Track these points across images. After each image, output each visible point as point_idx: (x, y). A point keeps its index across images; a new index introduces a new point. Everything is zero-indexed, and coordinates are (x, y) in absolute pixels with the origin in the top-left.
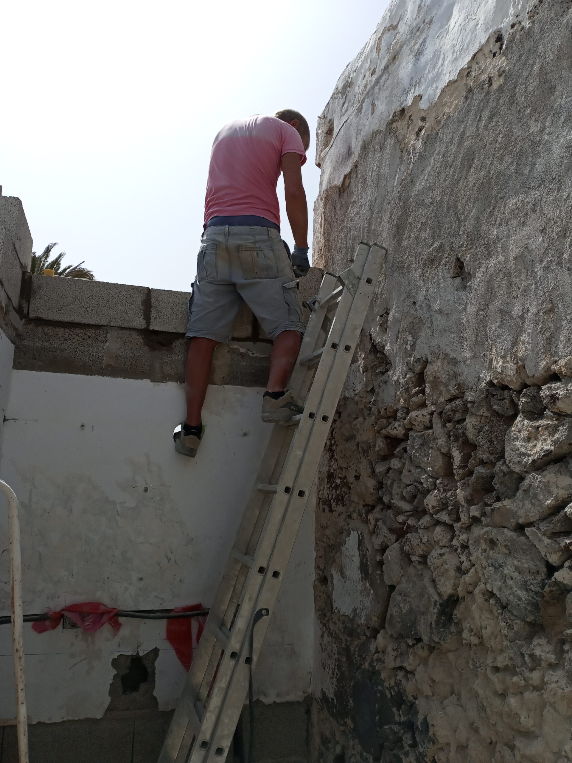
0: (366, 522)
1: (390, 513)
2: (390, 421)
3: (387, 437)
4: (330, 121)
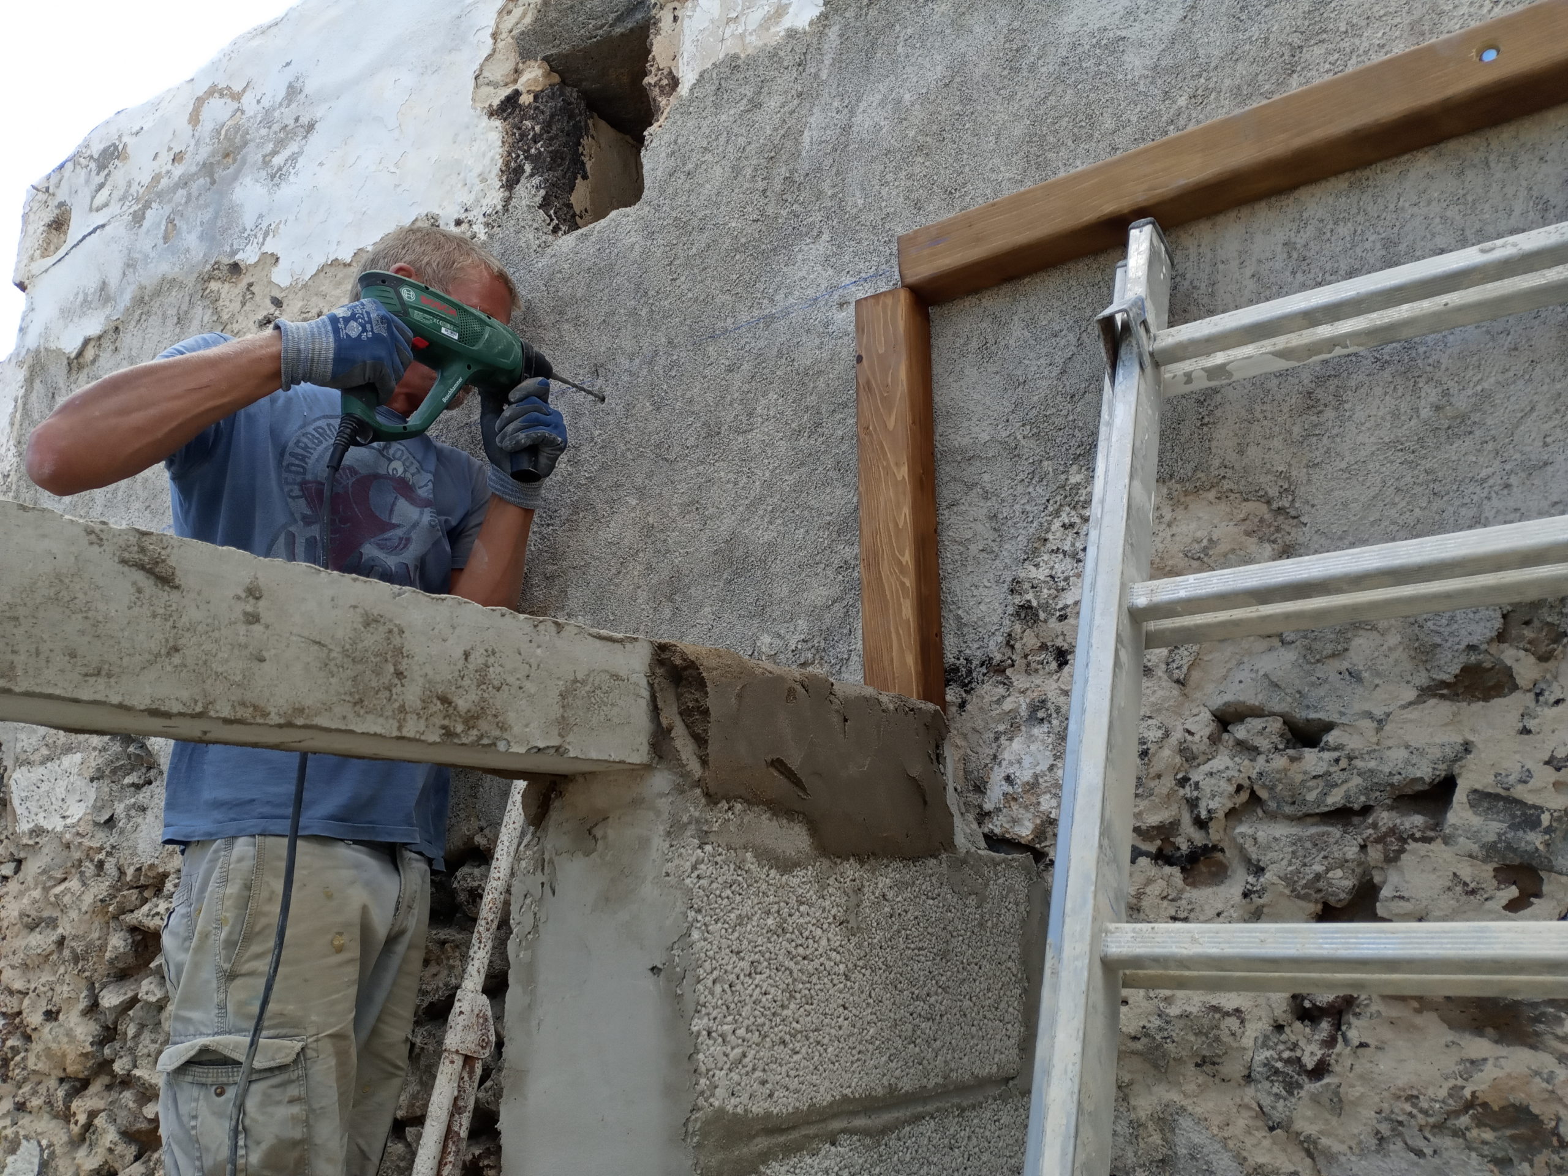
0: (67, 1116)
1: (128, 1097)
2: (146, 894)
3: (134, 929)
4: (61, 205)
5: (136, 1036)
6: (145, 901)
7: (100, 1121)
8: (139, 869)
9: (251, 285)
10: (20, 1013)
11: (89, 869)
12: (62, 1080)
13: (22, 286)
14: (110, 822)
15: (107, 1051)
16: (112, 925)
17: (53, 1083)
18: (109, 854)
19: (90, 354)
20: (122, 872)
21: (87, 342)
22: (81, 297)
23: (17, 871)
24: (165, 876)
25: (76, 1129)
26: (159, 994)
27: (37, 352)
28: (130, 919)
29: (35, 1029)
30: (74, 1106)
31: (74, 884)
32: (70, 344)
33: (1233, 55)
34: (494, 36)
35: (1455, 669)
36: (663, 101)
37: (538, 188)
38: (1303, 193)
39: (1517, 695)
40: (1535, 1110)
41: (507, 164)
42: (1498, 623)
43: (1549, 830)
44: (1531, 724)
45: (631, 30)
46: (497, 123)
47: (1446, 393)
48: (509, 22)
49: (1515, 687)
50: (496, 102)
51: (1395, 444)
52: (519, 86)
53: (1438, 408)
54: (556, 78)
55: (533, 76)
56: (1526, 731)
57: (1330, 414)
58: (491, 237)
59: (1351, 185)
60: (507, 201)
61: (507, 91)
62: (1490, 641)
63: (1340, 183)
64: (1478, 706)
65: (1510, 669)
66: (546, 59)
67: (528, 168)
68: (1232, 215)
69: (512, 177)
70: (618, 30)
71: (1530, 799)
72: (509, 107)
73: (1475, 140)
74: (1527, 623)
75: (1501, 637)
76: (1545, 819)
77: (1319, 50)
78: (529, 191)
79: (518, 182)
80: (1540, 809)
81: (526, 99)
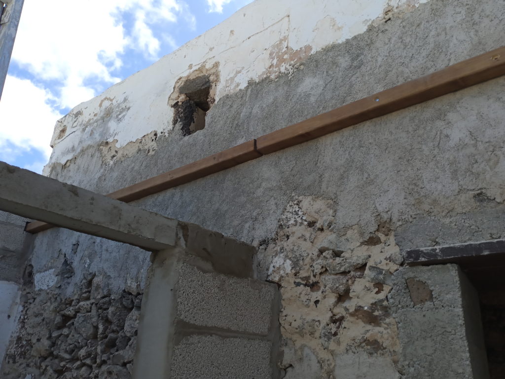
0: (39, 367)
1: (56, 361)
2: (67, 306)
3: (63, 316)
4: (65, 126)
5: (61, 344)
6: (67, 308)
7: (48, 368)
8: (66, 299)
9: (110, 147)
10: (30, 340)
11: (53, 300)
12: (39, 358)
13: (52, 147)
14: (60, 287)
15: (52, 349)
16: (58, 314)
17: (37, 358)
18: (59, 295)
19: (68, 164)
20: (61, 300)
21: (67, 161)
22: (67, 150)
23: (34, 301)
24: (73, 300)
25: (42, 370)
26: (67, 333)
27: (54, 163)
28: (62, 312)
29: (34, 344)
30: (42, 364)
31: (49, 304)
32: (63, 162)
33: (332, 98)
34: (174, 88)
35: (368, 238)
36: (211, 105)
37: (181, 125)
38: (344, 130)
39: (382, 244)
40: (379, 341)
41: (174, 119)
42: (377, 227)
43: (385, 274)
44: (383, 250)
45: (206, 88)
46: (173, 109)
47: (369, 175)
48: (178, 85)
49: (381, 242)
50: (173, 104)
51: (358, 186)
52: (179, 100)
53: (367, 178)
54: (188, 98)
55: (183, 97)
56: (382, 252)
57: (346, 180)
58: (169, 136)
59: (353, 128)
60: (173, 128)
61: (176, 101)
62: (375, 231)
63: (351, 128)
64: (373, 247)
65: (380, 238)
66: (185, 94)
67: (179, 120)
68: (329, 134)
69: (175, 122)
70: (203, 88)
71: (381, 267)
72: (176, 105)
73: (379, 118)
74: (383, 227)
75: (378, 230)
76: (384, 272)
77: (349, 98)
78: (179, 126)
79: (176, 123)
80: (383, 270)
81: (180, 103)
